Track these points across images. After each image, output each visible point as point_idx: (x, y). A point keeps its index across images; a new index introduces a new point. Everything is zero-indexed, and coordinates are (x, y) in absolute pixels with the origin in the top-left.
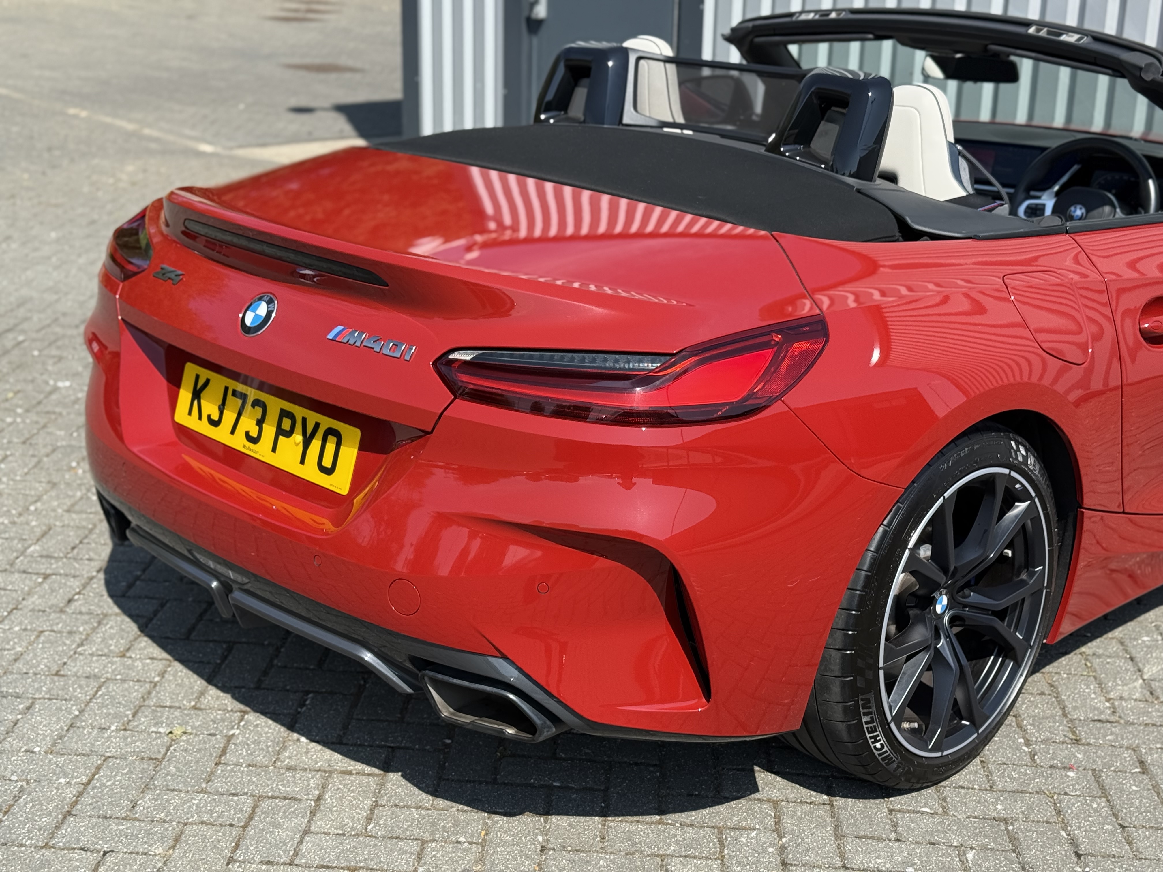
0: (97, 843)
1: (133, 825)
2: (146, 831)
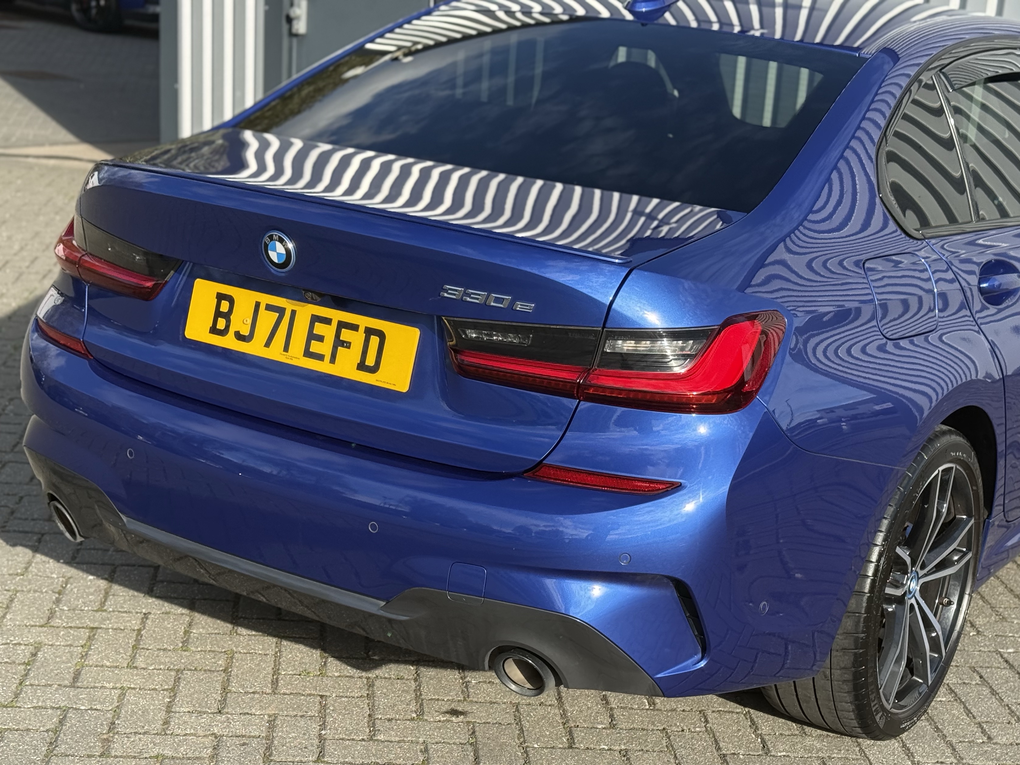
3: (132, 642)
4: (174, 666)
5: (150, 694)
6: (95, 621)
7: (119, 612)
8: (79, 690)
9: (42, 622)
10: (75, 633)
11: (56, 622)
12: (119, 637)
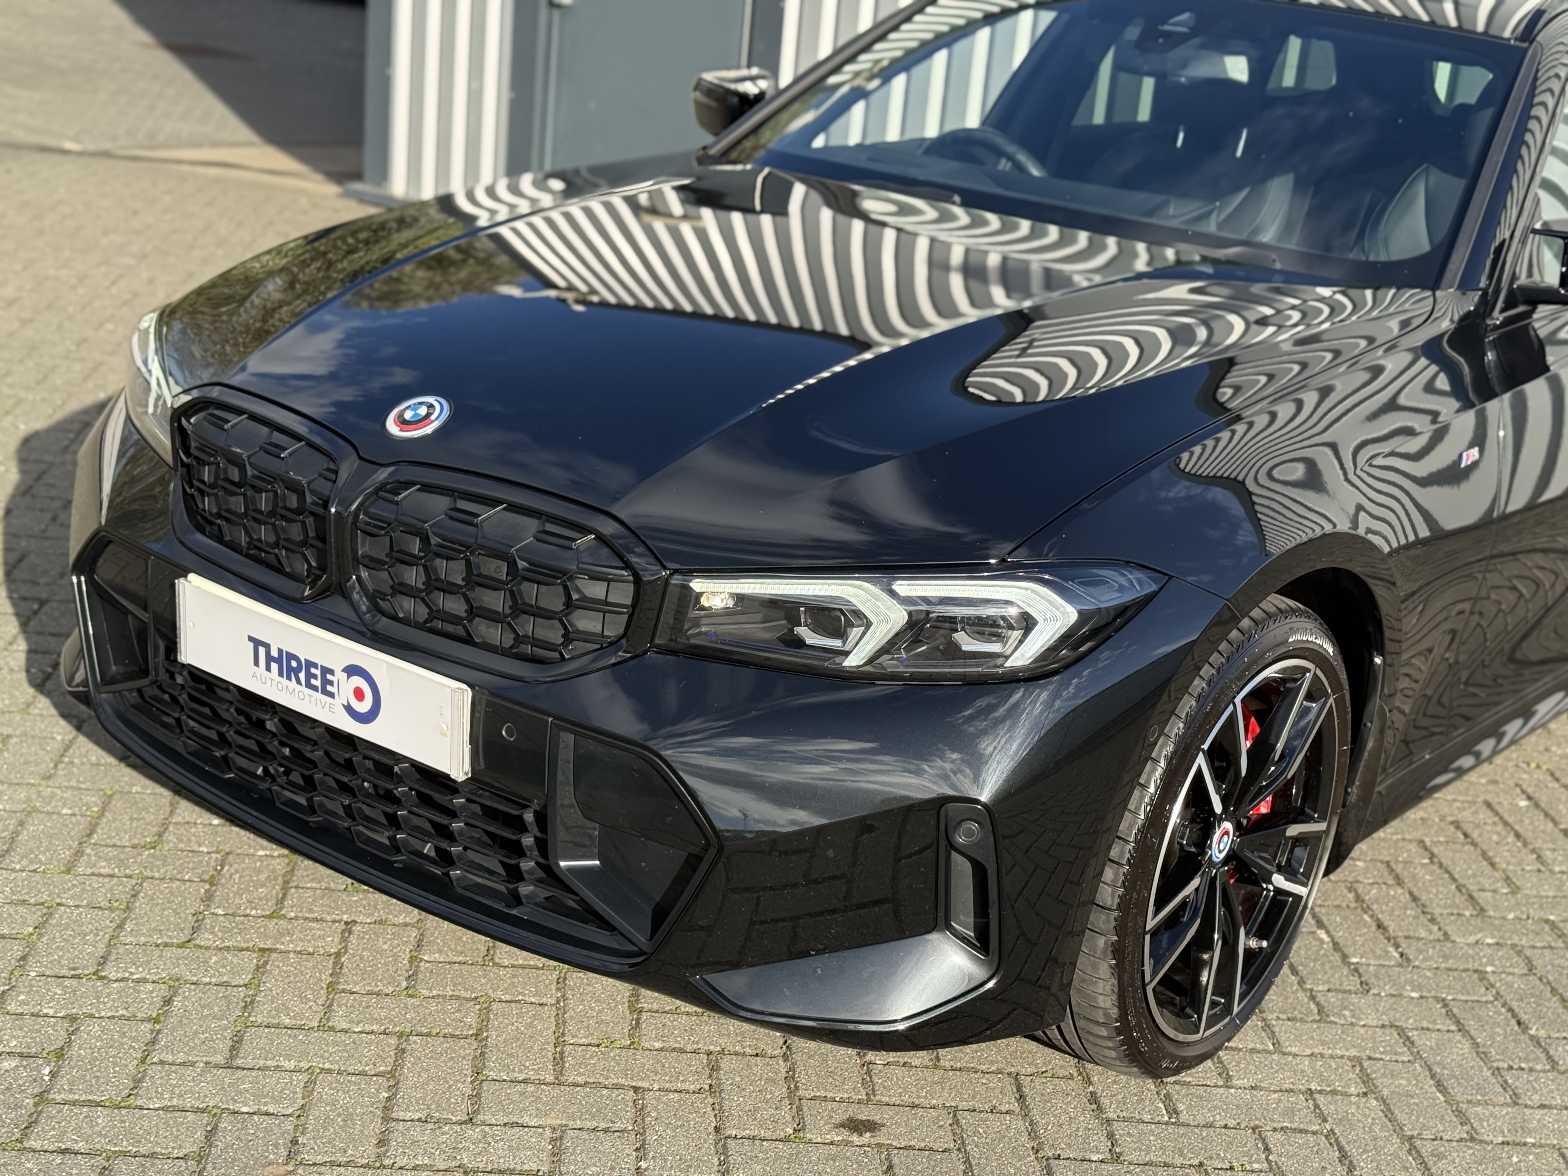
3: (326, 978)
4: (395, 1026)
5: (355, 1083)
6: (267, 937)
7: (306, 919)
8: (241, 1073)
9: (183, 938)
10: (235, 961)
11: (204, 938)
12: (306, 968)
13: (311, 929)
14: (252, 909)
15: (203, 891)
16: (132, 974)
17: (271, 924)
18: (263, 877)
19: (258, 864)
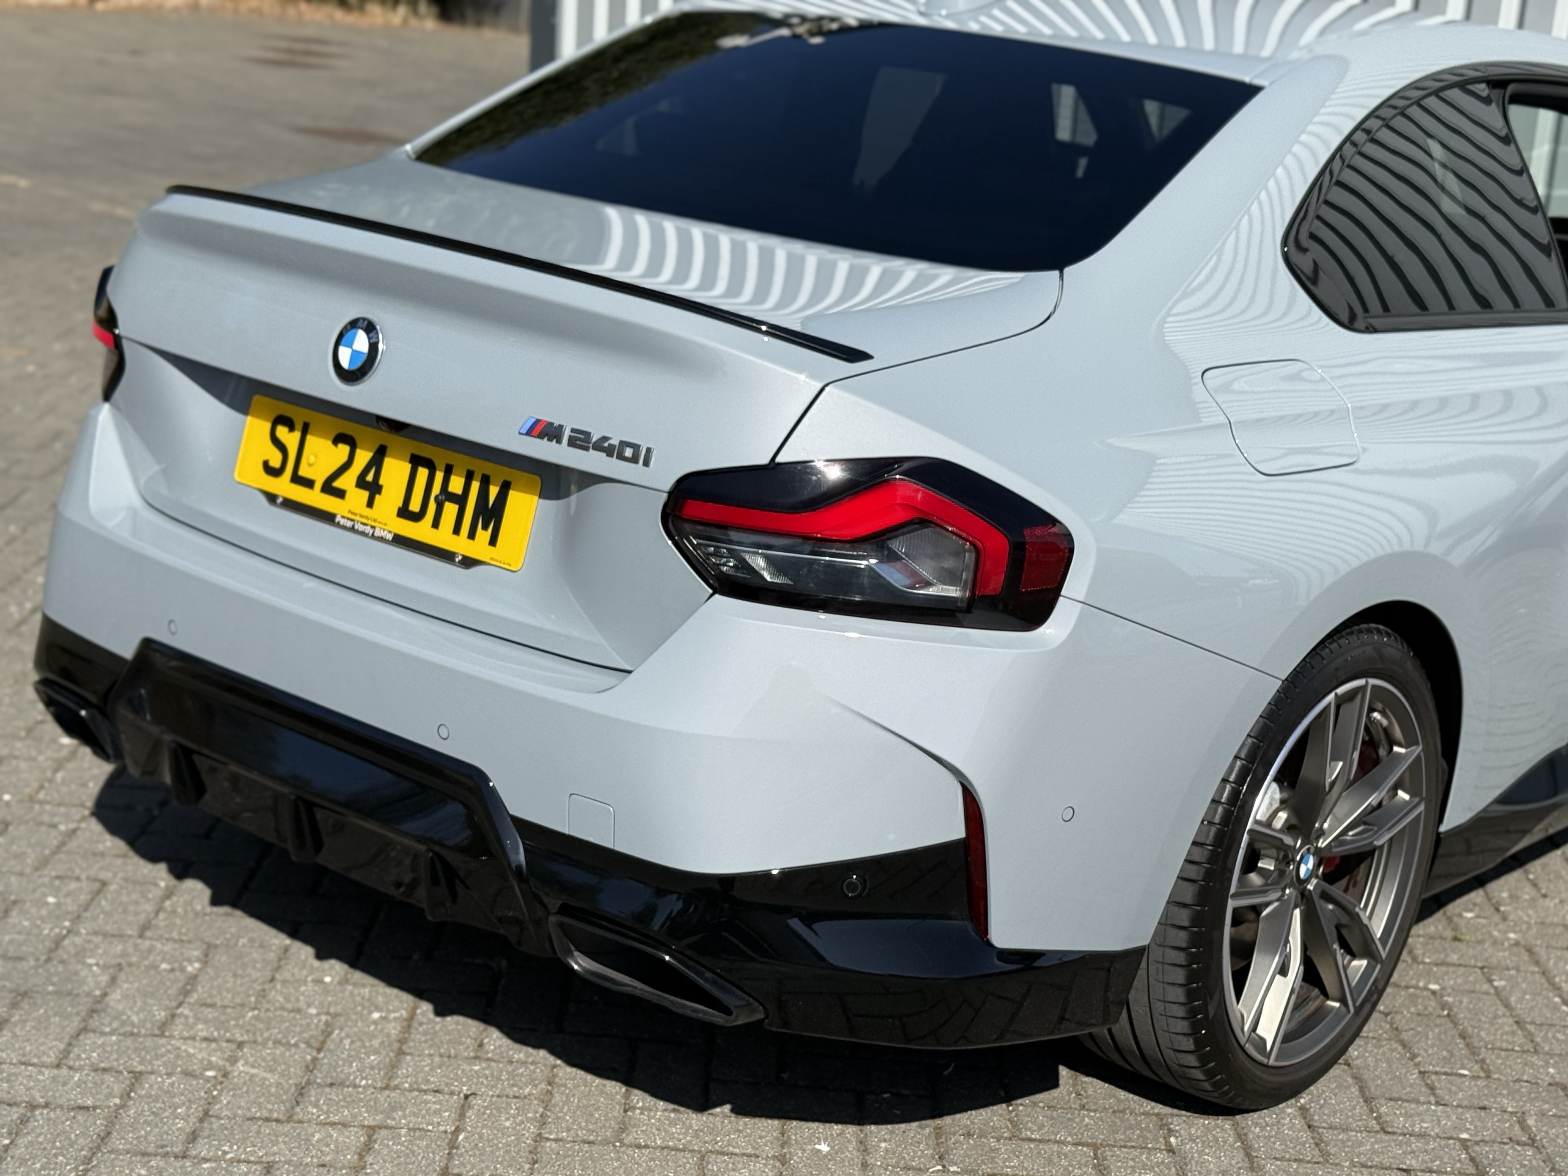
0: (452, 1085)
1: (489, 1066)
2: (508, 1073)
13: (427, 1102)
14: (363, 1078)
15: (309, 1057)
16: (225, 1153)
17: (382, 1097)
18: (376, 1043)
19: (372, 1028)
